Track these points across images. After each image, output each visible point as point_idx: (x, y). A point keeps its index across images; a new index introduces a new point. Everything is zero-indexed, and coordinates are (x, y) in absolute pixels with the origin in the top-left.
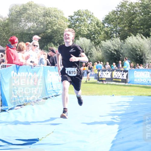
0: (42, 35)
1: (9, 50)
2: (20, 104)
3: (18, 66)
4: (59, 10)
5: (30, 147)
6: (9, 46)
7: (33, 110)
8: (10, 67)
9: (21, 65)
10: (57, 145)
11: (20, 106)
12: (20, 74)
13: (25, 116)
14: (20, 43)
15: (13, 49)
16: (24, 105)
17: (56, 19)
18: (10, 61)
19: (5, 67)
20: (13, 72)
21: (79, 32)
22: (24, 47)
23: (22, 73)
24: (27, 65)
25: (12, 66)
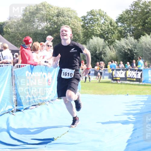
0: (56, 35)
1: (24, 50)
2: (35, 104)
3: (32, 66)
4: (72, 10)
5: (45, 147)
6: (23, 47)
7: (48, 109)
8: (24, 67)
9: (35, 65)
10: (73, 144)
11: (35, 105)
12: (35, 74)
13: (40, 116)
14: (35, 43)
15: (27, 49)
16: (39, 105)
17: (69, 19)
18: (25, 61)
19: (20, 67)
20: (27, 72)
21: (92, 32)
22: (38, 47)
23: (37, 74)
24: (42, 65)
25: (26, 66)
